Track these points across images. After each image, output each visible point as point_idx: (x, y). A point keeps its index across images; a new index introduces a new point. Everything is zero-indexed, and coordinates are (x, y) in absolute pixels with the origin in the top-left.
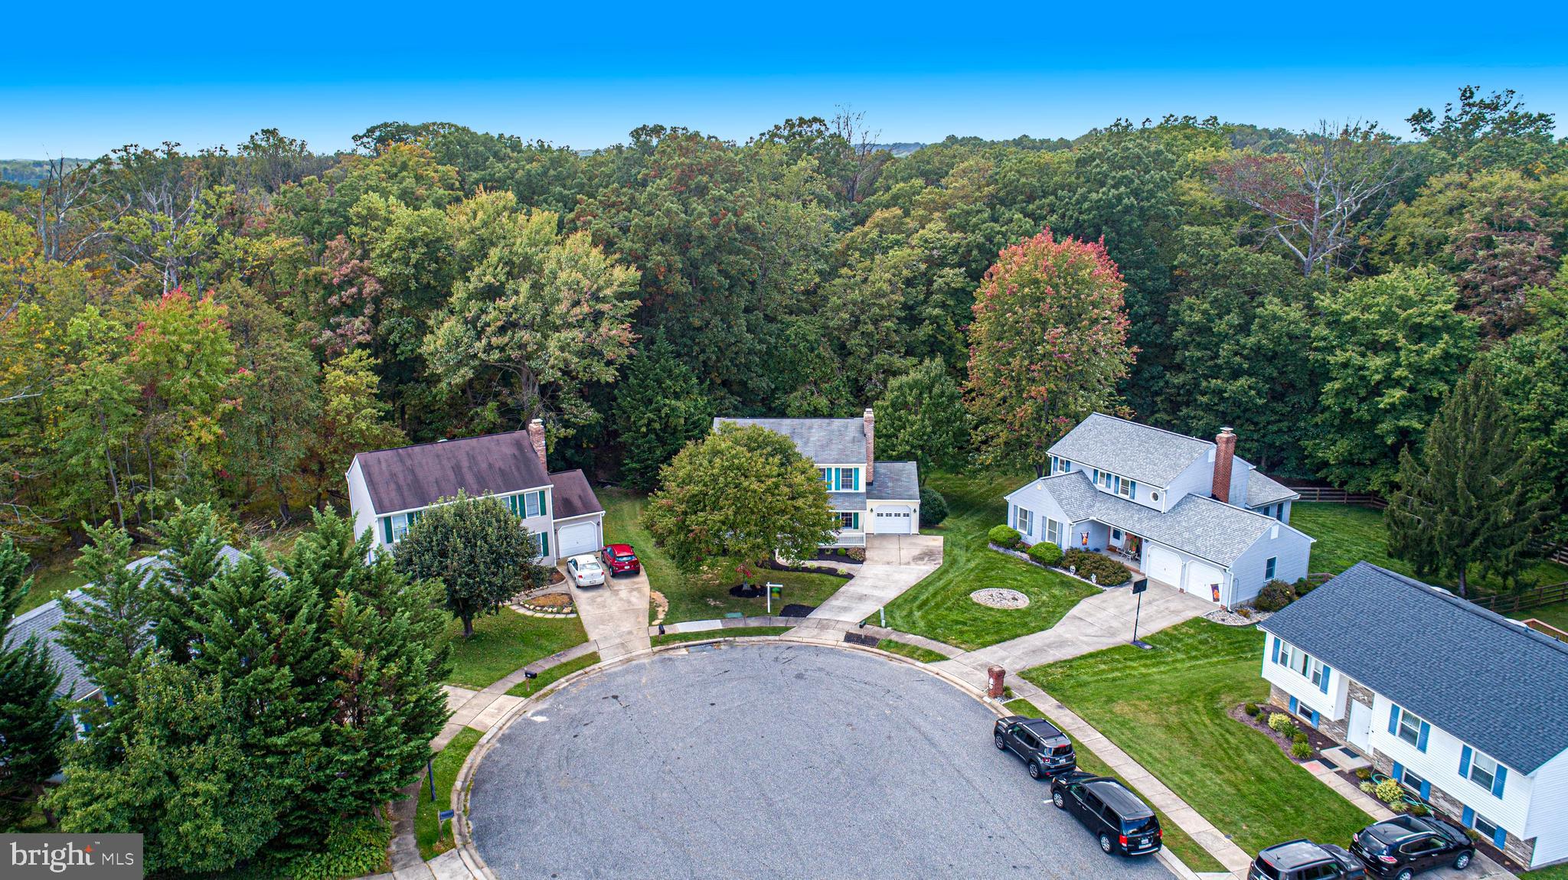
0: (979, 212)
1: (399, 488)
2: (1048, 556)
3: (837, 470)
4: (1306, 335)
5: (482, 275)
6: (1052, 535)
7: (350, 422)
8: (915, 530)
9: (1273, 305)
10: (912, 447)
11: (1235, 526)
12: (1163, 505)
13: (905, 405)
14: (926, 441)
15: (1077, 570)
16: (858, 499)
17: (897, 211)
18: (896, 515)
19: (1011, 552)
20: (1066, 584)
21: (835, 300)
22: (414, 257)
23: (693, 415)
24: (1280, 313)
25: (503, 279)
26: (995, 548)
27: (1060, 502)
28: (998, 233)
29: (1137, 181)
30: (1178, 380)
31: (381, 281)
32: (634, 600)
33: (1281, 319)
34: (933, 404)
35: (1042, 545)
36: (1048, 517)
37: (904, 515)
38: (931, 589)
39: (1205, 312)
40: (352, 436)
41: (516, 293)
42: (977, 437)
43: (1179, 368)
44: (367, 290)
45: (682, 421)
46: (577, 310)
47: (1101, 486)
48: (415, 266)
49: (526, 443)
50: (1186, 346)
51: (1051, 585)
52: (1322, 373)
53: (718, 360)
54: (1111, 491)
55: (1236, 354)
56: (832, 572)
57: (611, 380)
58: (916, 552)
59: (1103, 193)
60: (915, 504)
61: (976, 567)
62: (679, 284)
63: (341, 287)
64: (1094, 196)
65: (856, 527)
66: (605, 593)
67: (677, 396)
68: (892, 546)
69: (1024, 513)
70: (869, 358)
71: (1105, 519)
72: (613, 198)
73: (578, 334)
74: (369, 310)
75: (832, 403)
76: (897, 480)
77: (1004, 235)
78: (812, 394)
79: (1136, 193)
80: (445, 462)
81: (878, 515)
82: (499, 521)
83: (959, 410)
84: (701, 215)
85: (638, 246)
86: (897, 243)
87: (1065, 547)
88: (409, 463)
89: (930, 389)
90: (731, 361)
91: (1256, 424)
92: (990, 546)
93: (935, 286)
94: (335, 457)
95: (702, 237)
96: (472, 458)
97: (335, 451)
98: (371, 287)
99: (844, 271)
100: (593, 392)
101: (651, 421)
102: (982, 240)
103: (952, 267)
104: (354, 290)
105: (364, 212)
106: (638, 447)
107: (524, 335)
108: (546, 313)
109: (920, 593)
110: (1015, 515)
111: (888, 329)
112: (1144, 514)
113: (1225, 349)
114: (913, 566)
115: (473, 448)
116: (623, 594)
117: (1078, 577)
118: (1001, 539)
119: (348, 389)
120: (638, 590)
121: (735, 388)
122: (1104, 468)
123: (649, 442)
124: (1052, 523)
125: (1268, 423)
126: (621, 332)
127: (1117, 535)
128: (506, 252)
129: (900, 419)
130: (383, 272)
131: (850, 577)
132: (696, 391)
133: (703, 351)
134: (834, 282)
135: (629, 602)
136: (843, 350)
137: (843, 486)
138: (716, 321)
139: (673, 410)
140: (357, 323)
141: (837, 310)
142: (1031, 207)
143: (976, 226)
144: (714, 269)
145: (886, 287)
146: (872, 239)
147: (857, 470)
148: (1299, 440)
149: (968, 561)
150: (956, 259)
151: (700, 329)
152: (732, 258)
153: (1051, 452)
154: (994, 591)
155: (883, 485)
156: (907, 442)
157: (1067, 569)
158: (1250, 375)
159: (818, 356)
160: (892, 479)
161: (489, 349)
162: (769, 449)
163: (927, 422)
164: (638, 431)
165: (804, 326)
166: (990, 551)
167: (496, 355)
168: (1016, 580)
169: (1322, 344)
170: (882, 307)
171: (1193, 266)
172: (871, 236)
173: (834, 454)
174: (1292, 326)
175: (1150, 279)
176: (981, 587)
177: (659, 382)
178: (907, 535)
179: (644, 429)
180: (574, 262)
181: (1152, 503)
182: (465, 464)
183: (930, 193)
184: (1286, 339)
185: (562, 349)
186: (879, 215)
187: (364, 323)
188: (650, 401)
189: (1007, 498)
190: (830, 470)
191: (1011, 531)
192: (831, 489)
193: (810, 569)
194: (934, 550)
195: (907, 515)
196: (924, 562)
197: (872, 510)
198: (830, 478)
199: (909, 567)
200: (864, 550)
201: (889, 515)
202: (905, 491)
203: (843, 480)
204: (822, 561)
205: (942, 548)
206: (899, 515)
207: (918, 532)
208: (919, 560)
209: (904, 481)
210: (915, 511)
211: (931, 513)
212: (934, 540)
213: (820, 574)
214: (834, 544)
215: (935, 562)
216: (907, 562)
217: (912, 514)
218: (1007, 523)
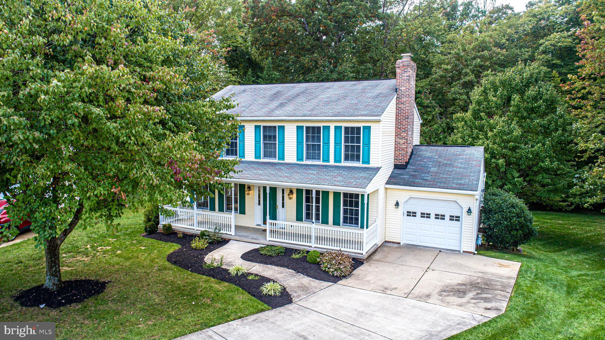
3: (337, 129)
8: (469, 245)
18: (437, 216)
34: (526, 109)
37: (452, 218)
58: (454, 278)
60: (471, 200)
68: (414, 262)
76: (446, 165)
81: (409, 214)
83: (561, 117)
114: (433, 305)
137: (347, 158)
147: (368, 129)
160: (439, 164)
178: (454, 252)
192: (328, 161)
193: (229, 274)
194: (493, 283)
195: (458, 219)
196: (464, 300)
197: (397, 204)
198: (327, 143)
199: (423, 304)
200: (357, 262)
201: (426, 215)
202: (454, 178)
203: (346, 147)
204: (273, 267)
205: (513, 282)
206: (443, 217)
207: (473, 249)
208: (454, 295)
209: (457, 167)
210: (469, 211)
211: (507, 226)
212: (501, 265)
213: (234, 286)
214: (313, 245)
215: (489, 305)
216: (428, 296)
217: (465, 217)
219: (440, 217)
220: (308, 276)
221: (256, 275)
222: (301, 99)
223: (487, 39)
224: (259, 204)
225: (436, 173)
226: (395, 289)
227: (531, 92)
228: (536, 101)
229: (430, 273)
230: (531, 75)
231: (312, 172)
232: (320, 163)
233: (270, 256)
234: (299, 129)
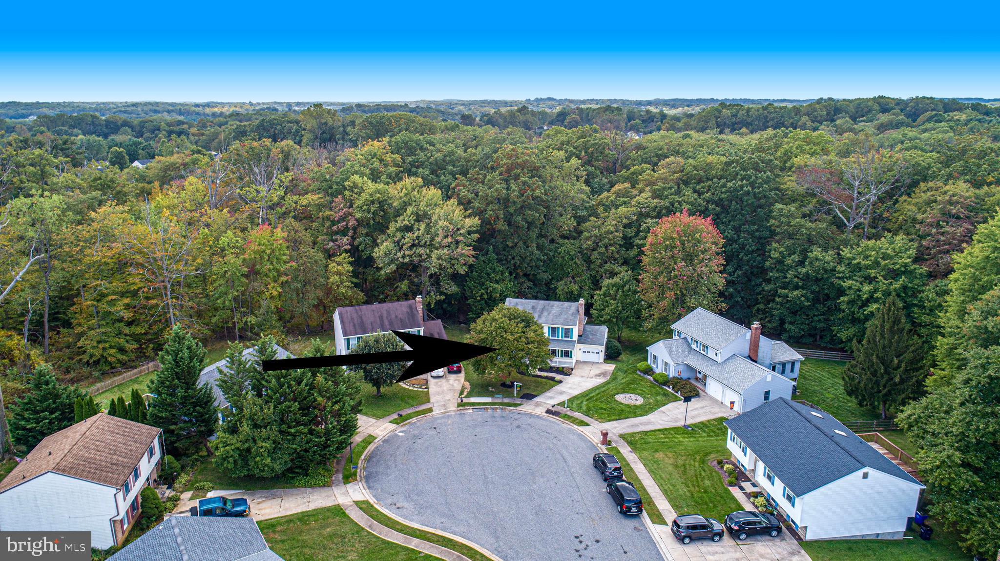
0: (670, 188)
1: (354, 325)
2: (661, 380)
3: (562, 328)
4: (834, 270)
5: (404, 220)
6: (666, 370)
7: (338, 288)
8: (602, 360)
9: (816, 252)
10: (611, 317)
11: (749, 373)
12: (719, 359)
13: (610, 295)
14: (619, 314)
15: (673, 388)
16: (571, 344)
17: (627, 185)
18: (592, 352)
19: (646, 376)
20: (666, 394)
21: (586, 234)
22: (373, 209)
23: (503, 291)
24: (820, 257)
25: (413, 223)
26: (639, 373)
27: (670, 353)
28: (677, 201)
29: (753, 177)
30: (768, 287)
31: (357, 220)
32: (455, 385)
33: (820, 260)
34: (624, 295)
35: (660, 374)
36: (665, 360)
37: (597, 353)
38: (597, 392)
39: (781, 253)
40: (339, 295)
41: (419, 230)
42: (645, 313)
43: (769, 281)
44: (350, 224)
45: (498, 295)
46: (446, 240)
47: (694, 346)
48: (373, 213)
49: (414, 306)
50: (772, 269)
51: (658, 394)
52: (841, 292)
53: (521, 263)
54: (698, 349)
55: (795, 277)
56: (553, 379)
57: (463, 273)
59: (733, 184)
60: (603, 348)
61: (625, 382)
62: (502, 226)
63: (339, 222)
64: (729, 185)
65: (571, 357)
66: (443, 380)
67: (497, 282)
68: (587, 368)
69: (655, 357)
70: (601, 266)
71: (692, 364)
72: (476, 176)
73: (446, 251)
74: (350, 233)
75: (581, 288)
76: (594, 334)
77: (679, 202)
78: (571, 282)
79: (752, 185)
80: (376, 314)
81: (583, 352)
82: (393, 345)
83: (638, 299)
84: (514, 191)
85: (482, 206)
86: (625, 203)
87: (671, 376)
88: (360, 313)
89: (624, 286)
90: (528, 264)
91: (808, 315)
92: (638, 371)
93: (642, 228)
94: (331, 304)
95: (514, 202)
96: (388, 312)
97: (331, 302)
98: (352, 223)
99: (592, 218)
100: (455, 277)
101: (482, 294)
102: (668, 204)
103: (652, 218)
104: (344, 223)
105: (352, 185)
106: (476, 307)
107: (421, 250)
108: (432, 240)
109: (591, 393)
110: (651, 357)
111: (612, 250)
112: (710, 362)
113: (790, 274)
114: (594, 379)
115: (389, 308)
116: (451, 382)
117: (673, 392)
118: (641, 369)
119: (339, 274)
120: (459, 380)
121: (531, 277)
122: (695, 337)
123: (481, 305)
124: (666, 364)
125: (814, 315)
126: (468, 251)
127: (700, 373)
128: (415, 209)
129: (607, 302)
130: (358, 215)
131: (560, 382)
132: (507, 279)
133: (513, 258)
134: (587, 224)
135: (453, 385)
136: (588, 261)
137: (565, 337)
138: (521, 244)
139: (494, 289)
140: (345, 240)
141: (588, 238)
142: (698, 187)
143: (667, 197)
144: (519, 218)
145: (612, 229)
146: (612, 201)
147: (572, 329)
148: (831, 326)
149: (623, 379)
150: (654, 214)
151: (512, 247)
152: (530, 212)
153: (674, 326)
154: (628, 395)
155: (587, 337)
157: (669, 387)
158: (803, 289)
159: (575, 263)
160: (592, 334)
161: (404, 257)
162: (519, 319)
163: (619, 305)
164: (475, 299)
165: (569, 247)
166: (637, 374)
167: (407, 260)
168: (642, 390)
169: (840, 275)
170: (610, 240)
171: (778, 227)
172: (611, 198)
173: (562, 320)
174: (826, 265)
175: (757, 231)
176: (623, 393)
177: (488, 275)
178: (598, 363)
179: (479, 298)
180: (447, 217)
181: (714, 357)
182: (385, 315)
183: (647, 175)
184: (822, 271)
185: (438, 259)
186: (617, 187)
187: (348, 240)
188: (483, 284)
189: (648, 348)
190: (559, 328)
191: (647, 365)
192: (559, 338)
193: (541, 376)
194: (608, 371)
196: (600, 377)
197: (581, 349)
198: (559, 332)
199: (590, 379)
200: (572, 369)
201: (589, 352)
202: (596, 340)
203: (565, 334)
204: (551, 373)
205: (612, 371)
207: (603, 362)
208: (597, 376)
209: (598, 336)
210: (602, 351)
211: (612, 352)
212: (610, 366)
213: (545, 379)
214: (559, 365)
215: (605, 378)
216: (591, 377)
217: (599, 352)
218: (647, 361)
220: (562, 375)
221: (549, 376)
225: (592, 338)
226: (584, 375)
228: (628, 292)
229: (592, 371)
231: (555, 343)
232: (557, 339)
233: (547, 370)
234: (549, 327)
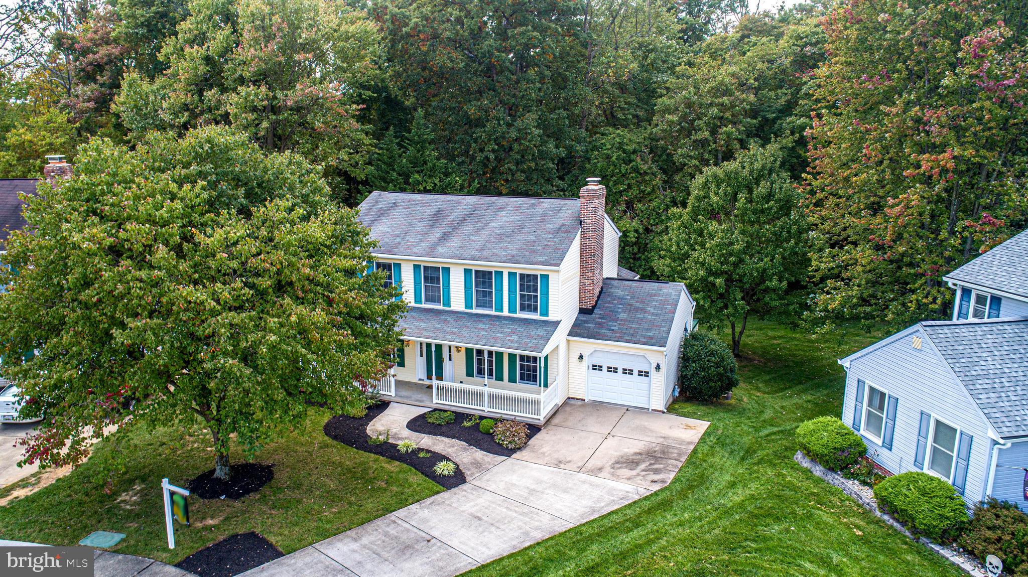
2: (925, 514)
6: (940, 459)
8: (659, 401)
14: (735, 265)
15: (1008, 570)
16: (540, 332)
18: (625, 371)
19: (837, 480)
26: (806, 464)
27: (968, 383)
34: (753, 210)
35: (912, 479)
36: (935, 415)
37: (641, 373)
42: (821, 263)
56: (428, 465)
58: (633, 446)
60: (660, 355)
61: (741, 505)
65: (541, 384)
68: (595, 427)
69: (878, 398)
76: (637, 309)
81: (595, 367)
83: (796, 222)
87: (975, 495)
92: (799, 456)
110: (858, 399)
111: (729, 135)
114: (606, 479)
118: (816, 448)
124: (944, 432)
131: (452, 482)
137: (523, 308)
140: (88, 89)
141: (669, 110)
147: (546, 277)
149: (733, 485)
153: (955, 278)
155: (611, 315)
156: (703, 264)
157: (977, 558)
159: (635, 168)
160: (630, 309)
165: (623, 133)
166: (795, 468)
170: (723, 109)
178: (642, 410)
187: (93, 90)
189: (845, 363)
191: (844, 433)
192: (501, 310)
193: (398, 451)
194: (671, 450)
195: (647, 374)
196: (634, 473)
197: (581, 357)
198: (500, 290)
199: (593, 479)
200: (534, 429)
201: (613, 370)
202: (644, 329)
203: (522, 296)
204: (443, 438)
205: (692, 447)
206: (631, 372)
207: (662, 408)
208: (626, 467)
209: (649, 313)
210: (658, 367)
211: (704, 377)
212: (688, 427)
213: (405, 465)
214: (486, 409)
215: (656, 477)
216: (600, 469)
217: (653, 372)
218: (839, 415)
219: (628, 372)
220: (481, 449)
221: (428, 451)
222: (468, 228)
223: (727, 80)
224: (421, 356)
225: (626, 320)
226: (570, 462)
227: (761, 189)
228: (767, 202)
229: (610, 441)
230: (763, 167)
231: (483, 326)
232: (493, 312)
233: (439, 425)
234: (467, 272)
